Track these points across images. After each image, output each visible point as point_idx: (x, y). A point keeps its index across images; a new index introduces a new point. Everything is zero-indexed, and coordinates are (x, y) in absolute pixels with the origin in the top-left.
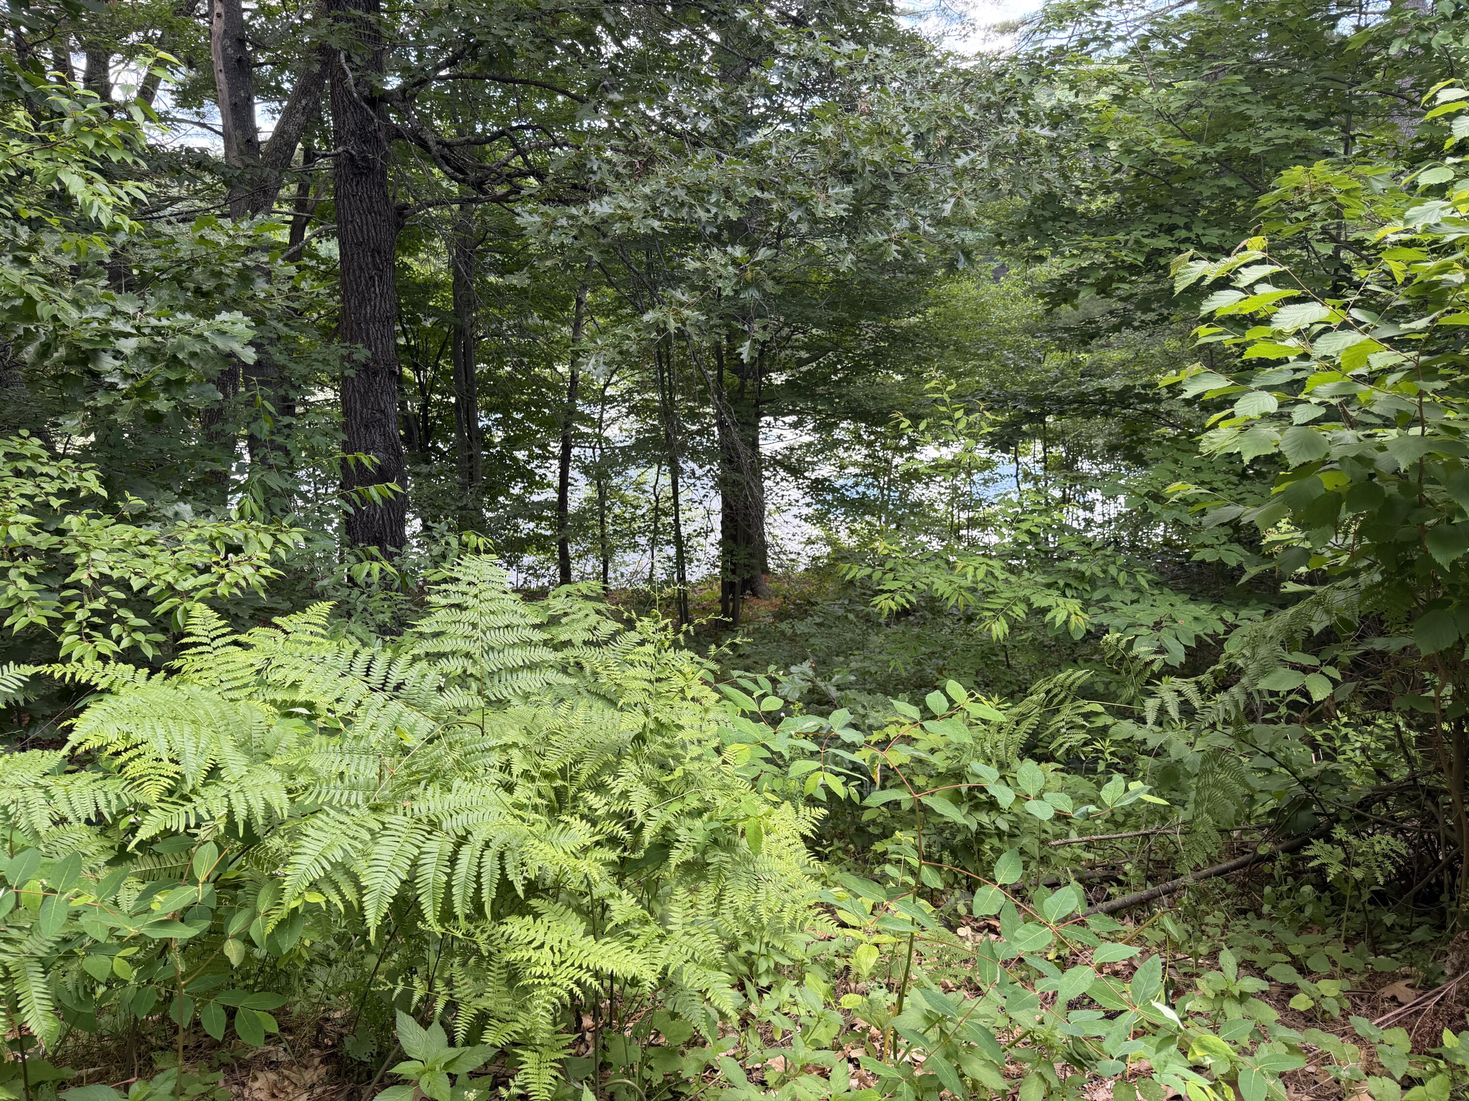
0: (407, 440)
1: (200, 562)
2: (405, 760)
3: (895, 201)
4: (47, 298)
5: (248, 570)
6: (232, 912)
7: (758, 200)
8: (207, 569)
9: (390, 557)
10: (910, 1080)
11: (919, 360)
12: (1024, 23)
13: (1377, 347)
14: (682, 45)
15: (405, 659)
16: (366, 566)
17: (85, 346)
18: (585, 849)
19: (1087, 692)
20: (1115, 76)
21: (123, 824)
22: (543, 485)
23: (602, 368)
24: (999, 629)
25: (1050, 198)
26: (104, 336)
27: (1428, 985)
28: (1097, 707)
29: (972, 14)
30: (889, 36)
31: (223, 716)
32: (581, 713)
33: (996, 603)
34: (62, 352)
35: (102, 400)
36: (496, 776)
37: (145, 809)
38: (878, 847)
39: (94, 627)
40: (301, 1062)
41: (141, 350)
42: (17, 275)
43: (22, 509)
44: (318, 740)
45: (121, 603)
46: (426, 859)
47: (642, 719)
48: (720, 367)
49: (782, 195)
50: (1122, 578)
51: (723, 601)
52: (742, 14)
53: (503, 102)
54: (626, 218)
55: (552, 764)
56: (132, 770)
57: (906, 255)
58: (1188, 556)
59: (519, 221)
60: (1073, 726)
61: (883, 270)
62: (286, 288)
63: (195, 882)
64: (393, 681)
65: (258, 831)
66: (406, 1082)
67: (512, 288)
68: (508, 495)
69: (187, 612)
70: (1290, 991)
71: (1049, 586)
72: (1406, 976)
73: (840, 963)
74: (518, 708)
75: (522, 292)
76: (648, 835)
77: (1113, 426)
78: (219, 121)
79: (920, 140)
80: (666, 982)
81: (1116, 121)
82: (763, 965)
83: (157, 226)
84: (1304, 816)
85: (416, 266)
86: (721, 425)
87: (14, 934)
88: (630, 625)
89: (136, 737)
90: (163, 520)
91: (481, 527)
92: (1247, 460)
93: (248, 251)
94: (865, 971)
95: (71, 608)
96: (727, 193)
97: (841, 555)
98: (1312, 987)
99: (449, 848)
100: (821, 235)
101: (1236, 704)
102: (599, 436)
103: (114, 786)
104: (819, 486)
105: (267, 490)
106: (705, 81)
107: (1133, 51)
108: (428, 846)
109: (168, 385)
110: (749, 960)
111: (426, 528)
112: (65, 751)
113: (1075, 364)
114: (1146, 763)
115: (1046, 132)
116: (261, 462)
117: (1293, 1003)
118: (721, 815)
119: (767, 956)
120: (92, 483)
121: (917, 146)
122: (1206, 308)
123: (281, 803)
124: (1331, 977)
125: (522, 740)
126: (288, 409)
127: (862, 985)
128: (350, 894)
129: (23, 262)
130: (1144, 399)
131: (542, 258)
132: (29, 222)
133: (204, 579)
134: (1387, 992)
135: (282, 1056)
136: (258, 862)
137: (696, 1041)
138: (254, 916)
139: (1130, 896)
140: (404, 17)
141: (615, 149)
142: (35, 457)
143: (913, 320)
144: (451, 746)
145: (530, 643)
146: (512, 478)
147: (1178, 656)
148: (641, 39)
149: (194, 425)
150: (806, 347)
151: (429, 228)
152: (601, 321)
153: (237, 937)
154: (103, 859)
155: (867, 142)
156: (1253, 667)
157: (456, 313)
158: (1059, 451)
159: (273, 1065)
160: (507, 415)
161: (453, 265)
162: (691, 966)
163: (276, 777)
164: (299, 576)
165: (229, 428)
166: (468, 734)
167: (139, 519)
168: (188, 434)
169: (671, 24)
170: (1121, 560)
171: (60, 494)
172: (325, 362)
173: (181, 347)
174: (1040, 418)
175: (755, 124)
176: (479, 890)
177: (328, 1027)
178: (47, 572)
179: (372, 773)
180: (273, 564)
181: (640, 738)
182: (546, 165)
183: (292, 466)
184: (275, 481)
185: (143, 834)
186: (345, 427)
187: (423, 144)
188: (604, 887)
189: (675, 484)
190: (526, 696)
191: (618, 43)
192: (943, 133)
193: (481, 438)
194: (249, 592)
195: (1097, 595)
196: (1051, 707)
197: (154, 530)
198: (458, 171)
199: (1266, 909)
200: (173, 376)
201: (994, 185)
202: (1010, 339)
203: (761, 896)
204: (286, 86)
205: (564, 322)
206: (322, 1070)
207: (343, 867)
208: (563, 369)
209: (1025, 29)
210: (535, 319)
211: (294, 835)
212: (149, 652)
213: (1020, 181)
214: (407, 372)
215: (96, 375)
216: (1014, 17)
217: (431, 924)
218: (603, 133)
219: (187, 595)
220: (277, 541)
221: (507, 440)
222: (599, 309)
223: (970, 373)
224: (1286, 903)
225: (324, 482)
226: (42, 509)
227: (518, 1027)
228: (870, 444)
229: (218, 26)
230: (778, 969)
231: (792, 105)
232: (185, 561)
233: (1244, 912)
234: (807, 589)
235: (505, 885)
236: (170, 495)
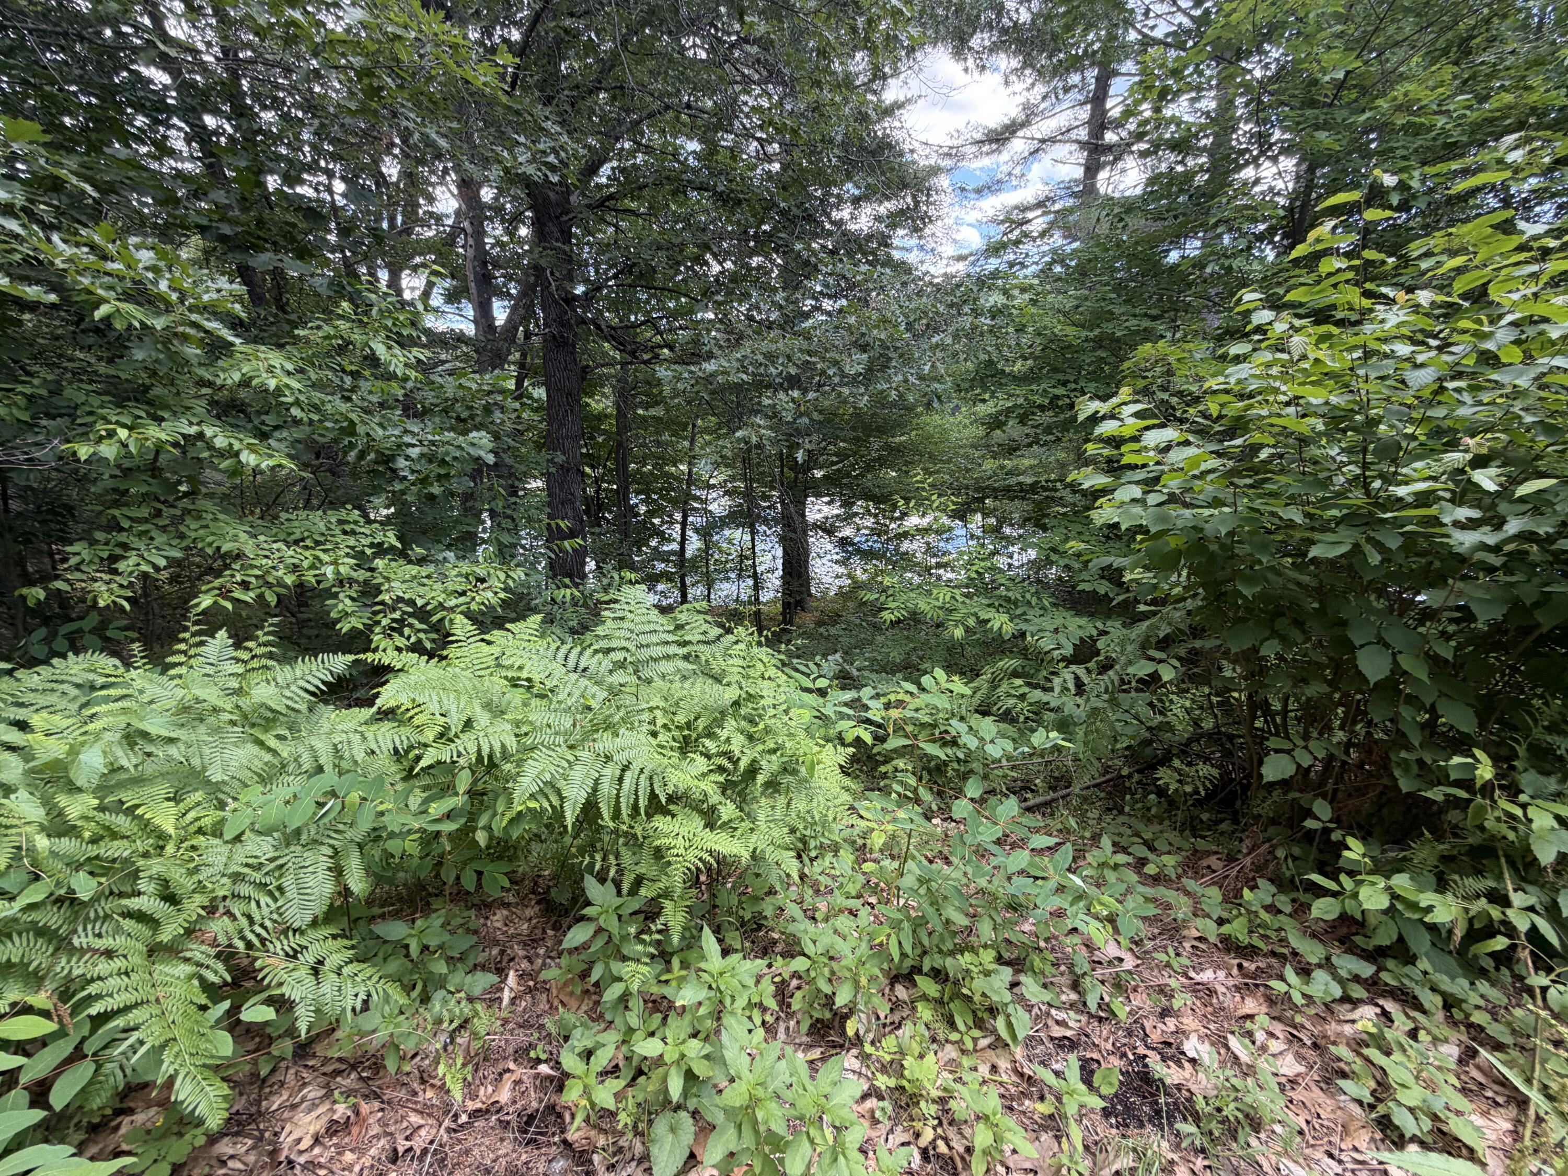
0: (587, 512)
1: (459, 589)
2: (590, 716)
3: (894, 363)
4: (363, 422)
5: (489, 594)
6: (480, 812)
7: (808, 362)
8: (463, 593)
9: (576, 586)
10: (908, 918)
11: (907, 463)
12: (971, 254)
13: (1207, 457)
14: (759, 267)
15: (589, 652)
16: (562, 591)
17: (387, 452)
18: (704, 775)
19: (1015, 674)
20: (1031, 286)
21: (411, 755)
22: (670, 540)
23: (709, 467)
24: (959, 633)
25: (990, 363)
26: (399, 446)
27: (1231, 859)
28: (1019, 682)
29: (939, 249)
30: (889, 262)
31: (475, 688)
32: (698, 685)
33: (957, 616)
34: (372, 456)
35: (398, 487)
36: (646, 727)
37: (426, 745)
38: (883, 769)
39: (393, 629)
40: (523, 902)
41: (422, 455)
42: (344, 407)
43: (347, 555)
44: (535, 702)
45: (410, 615)
46: (604, 779)
47: (738, 692)
48: (782, 466)
49: (823, 359)
50: (1034, 601)
51: (783, 614)
52: (798, 246)
53: (647, 302)
54: (725, 373)
55: (681, 719)
56: (417, 721)
57: (901, 396)
58: (1074, 587)
59: (659, 375)
60: (1009, 695)
61: (884, 407)
62: (513, 416)
63: (457, 794)
64: (582, 665)
65: (497, 761)
66: (590, 919)
67: (654, 417)
68: (648, 546)
69: (451, 621)
70: (1142, 862)
71: (989, 606)
72: (1216, 853)
73: (860, 842)
74: (658, 683)
75: (658, 419)
76: (743, 764)
77: (1028, 506)
78: (472, 313)
79: (909, 326)
80: (755, 856)
81: (1032, 315)
82: (812, 844)
83: (432, 377)
84: (1148, 750)
85: (593, 404)
86: (782, 502)
87: (341, 827)
88: (729, 631)
89: (420, 700)
90: (436, 562)
91: (633, 568)
92: (1123, 527)
93: (490, 393)
94: (877, 847)
95: (379, 617)
96: (789, 358)
97: (857, 586)
98: (1158, 860)
99: (618, 772)
100: (847, 384)
101: (1113, 682)
102: (705, 510)
103: (405, 731)
104: (844, 542)
105: (500, 543)
106: (774, 290)
107: (1042, 271)
108: (604, 772)
109: (439, 477)
110: (803, 840)
111: (598, 567)
112: (375, 709)
113: (1002, 467)
114: (1049, 716)
115: (988, 321)
116: (498, 526)
117: (1146, 870)
118: (789, 753)
119: (815, 838)
120: (392, 539)
121: (907, 330)
122: (1098, 431)
123: (511, 743)
124: (1169, 853)
125: (662, 704)
126: (515, 493)
127: (875, 855)
128: (555, 801)
129: (349, 399)
130: (1046, 489)
131: (672, 398)
132: (352, 373)
133: (462, 599)
134: (1205, 863)
135: (511, 899)
136: (496, 779)
137: (771, 892)
138: (495, 814)
139: (1039, 799)
140: (587, 249)
141: (718, 330)
142: (356, 522)
143: (903, 438)
144: (618, 708)
145: (667, 643)
146: (651, 536)
147: (1068, 650)
148: (734, 263)
149: (456, 502)
150: (836, 454)
151: (601, 381)
152: (707, 437)
153: (483, 828)
154: (398, 777)
155: (876, 327)
156: (1123, 659)
157: (618, 433)
158: (992, 521)
159: (507, 905)
160: (648, 497)
161: (617, 405)
162: (772, 848)
163: (508, 727)
164: (521, 596)
165: (478, 505)
166: (628, 700)
167: (421, 561)
168: (452, 508)
169: (753, 253)
170: (1033, 590)
171: (372, 545)
172: (537, 463)
173: (447, 453)
174: (981, 500)
175: (807, 316)
176: (637, 799)
177: (541, 881)
178: (364, 593)
179: (568, 724)
180: (504, 590)
181: (736, 704)
182: (676, 341)
183: (516, 530)
184: (506, 539)
185: (423, 763)
186: (549, 504)
187: (598, 327)
188: (715, 797)
189: (753, 540)
190: (663, 676)
191: (721, 264)
192: (924, 321)
193: (632, 511)
194: (491, 608)
195: (1018, 612)
196: (994, 684)
197: (431, 568)
198: (620, 345)
199: (1127, 809)
200: (443, 472)
201: (955, 355)
202: (962, 451)
203: (815, 803)
204: (513, 291)
205: (685, 438)
206: (537, 908)
207: (551, 784)
208: (683, 467)
209: (972, 258)
210: (666, 437)
211: (520, 763)
212: (428, 645)
213: (970, 352)
214: (588, 470)
215: (394, 471)
216: (965, 252)
217: (607, 819)
218: (710, 321)
219: (452, 609)
220: (508, 576)
221: (648, 511)
222: (706, 431)
223: (938, 472)
224: (1139, 805)
225: (536, 538)
226: (360, 555)
227: (661, 885)
228: (876, 516)
229: (471, 252)
230: (822, 845)
231: (827, 304)
232: (451, 588)
233: (1109, 809)
234: (836, 606)
235: (653, 796)
236: (441, 546)
